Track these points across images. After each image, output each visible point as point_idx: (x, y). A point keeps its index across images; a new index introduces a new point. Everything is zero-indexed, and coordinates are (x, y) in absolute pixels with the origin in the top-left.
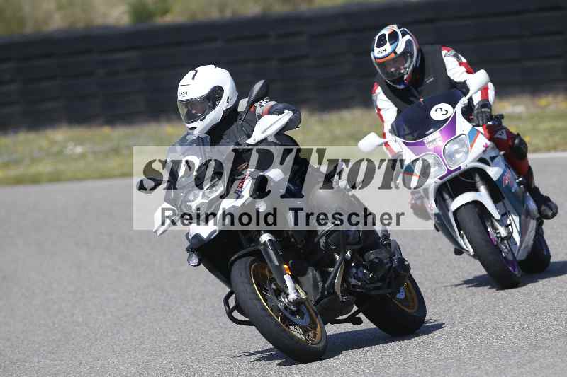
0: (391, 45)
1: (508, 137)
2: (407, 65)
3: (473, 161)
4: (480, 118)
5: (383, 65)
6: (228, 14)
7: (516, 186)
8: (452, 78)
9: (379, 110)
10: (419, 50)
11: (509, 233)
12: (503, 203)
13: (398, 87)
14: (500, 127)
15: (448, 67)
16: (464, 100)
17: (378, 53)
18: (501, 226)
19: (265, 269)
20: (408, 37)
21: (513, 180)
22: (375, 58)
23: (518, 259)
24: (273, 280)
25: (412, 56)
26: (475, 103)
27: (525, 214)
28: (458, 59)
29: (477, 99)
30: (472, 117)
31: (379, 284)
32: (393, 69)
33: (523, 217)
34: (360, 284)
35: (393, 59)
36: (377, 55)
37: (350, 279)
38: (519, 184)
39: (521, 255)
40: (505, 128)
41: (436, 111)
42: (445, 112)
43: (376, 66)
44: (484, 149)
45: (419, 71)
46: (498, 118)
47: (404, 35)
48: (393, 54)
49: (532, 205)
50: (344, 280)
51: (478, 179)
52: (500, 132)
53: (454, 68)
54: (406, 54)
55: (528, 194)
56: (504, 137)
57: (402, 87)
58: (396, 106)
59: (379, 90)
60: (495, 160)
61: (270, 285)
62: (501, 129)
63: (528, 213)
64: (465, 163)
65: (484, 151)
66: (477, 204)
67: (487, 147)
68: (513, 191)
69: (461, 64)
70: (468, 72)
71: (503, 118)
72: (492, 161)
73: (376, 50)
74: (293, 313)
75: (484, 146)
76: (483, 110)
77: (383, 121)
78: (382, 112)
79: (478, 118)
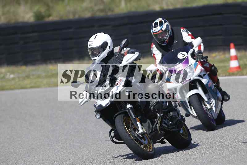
0: (160, 26)
1: (209, 66)
2: (167, 35)
3: (196, 76)
4: (198, 58)
5: (156, 35)
6: (77, 16)
7: (213, 87)
8: (185, 41)
9: (154, 55)
10: (172, 29)
11: (211, 107)
12: (208, 94)
13: (163, 44)
14: (206, 62)
15: (184, 36)
16: (191, 50)
17: (154, 30)
18: (208, 104)
19: (129, 119)
20: (167, 23)
21: (212, 85)
22: (153, 32)
23: (214, 118)
24: (132, 124)
25: (169, 31)
26: (196, 51)
27: (217, 99)
28: (188, 33)
29: (196, 50)
30: (195, 57)
31: (174, 126)
32: (161, 37)
33: (216, 101)
34: (167, 126)
35: (161, 33)
36: (154, 31)
37: (163, 124)
38: (215, 86)
39: (215, 117)
40: (208, 63)
41: (180, 55)
42: (184, 55)
43: (153, 36)
44: (201, 71)
45: (172, 38)
46: (206, 58)
47: (165, 23)
48: (161, 30)
49: (220, 95)
50: (161, 125)
51: (197, 84)
52: (206, 64)
53: (186, 37)
54: (166, 31)
55: (218, 91)
56: (208, 66)
57: (164, 45)
58: (161, 53)
59: (154, 46)
60: (205, 76)
61: (131, 126)
62: (207, 63)
63: (218, 99)
64: (192, 77)
65: (201, 72)
66: (198, 95)
67: (202, 70)
68: (213, 89)
69: (189, 35)
70: (192, 38)
71: (208, 58)
72: (204, 76)
73: (154, 29)
74: (141, 138)
75: (200, 70)
76: (199, 54)
77: (156, 60)
78: (155, 56)
79: (197, 58)
